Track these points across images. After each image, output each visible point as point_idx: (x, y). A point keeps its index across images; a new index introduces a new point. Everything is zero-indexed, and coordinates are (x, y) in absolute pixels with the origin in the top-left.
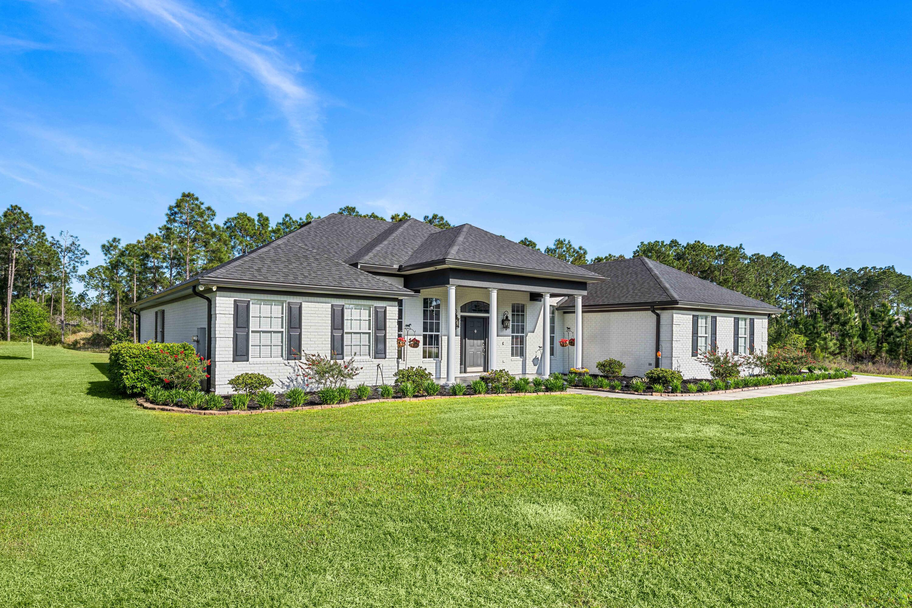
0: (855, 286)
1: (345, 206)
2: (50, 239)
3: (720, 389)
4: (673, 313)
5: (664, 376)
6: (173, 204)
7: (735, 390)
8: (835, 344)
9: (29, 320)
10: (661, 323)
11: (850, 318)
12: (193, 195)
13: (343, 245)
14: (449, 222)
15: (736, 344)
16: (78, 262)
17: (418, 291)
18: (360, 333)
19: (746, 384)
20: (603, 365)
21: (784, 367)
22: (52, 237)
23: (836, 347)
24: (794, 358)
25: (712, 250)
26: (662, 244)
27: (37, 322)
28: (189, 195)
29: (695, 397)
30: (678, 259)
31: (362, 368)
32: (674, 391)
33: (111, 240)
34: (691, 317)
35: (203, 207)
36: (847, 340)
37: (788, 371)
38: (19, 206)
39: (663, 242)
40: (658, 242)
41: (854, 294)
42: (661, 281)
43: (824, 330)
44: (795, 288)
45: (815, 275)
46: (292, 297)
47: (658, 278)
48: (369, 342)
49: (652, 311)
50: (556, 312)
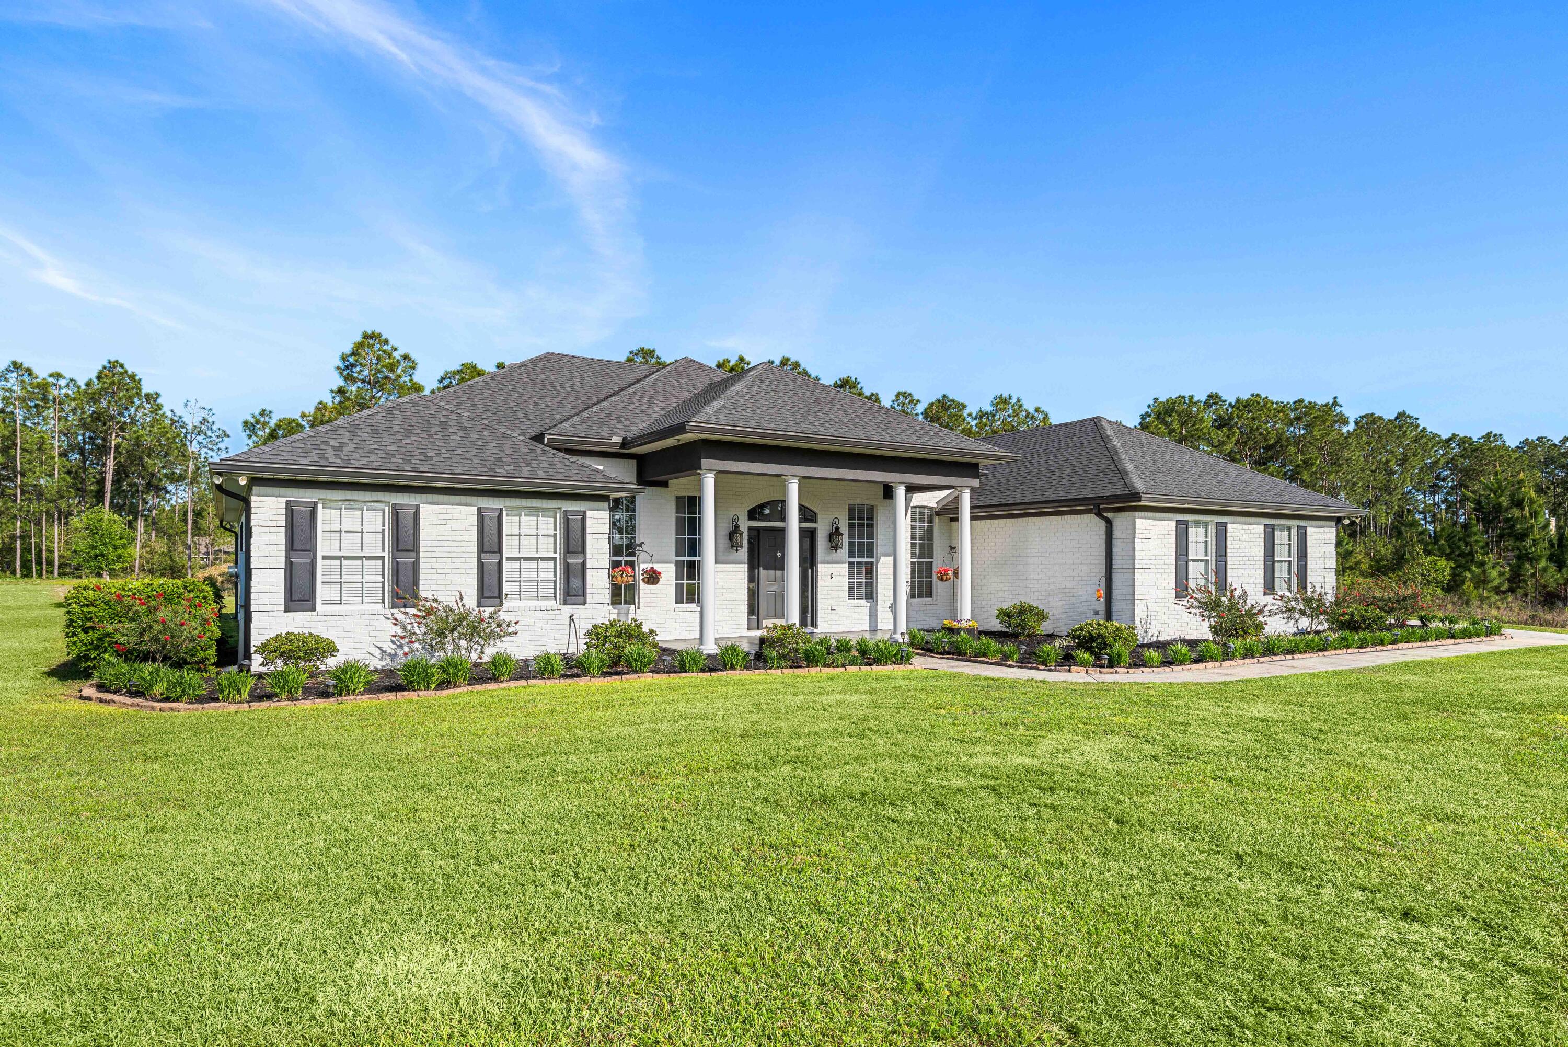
0: (1556, 468)
1: (638, 348)
2: (169, 414)
3: (1212, 658)
4: (1135, 517)
5: (1100, 635)
6: (348, 350)
7: (1242, 662)
8: (1501, 574)
9: (104, 544)
10: (1114, 537)
11: (1532, 526)
12: (380, 335)
13: (547, 405)
14: (810, 370)
15: (1269, 574)
16: (213, 450)
17: (665, 484)
18: (536, 559)
19: (1270, 650)
20: (1008, 615)
21: (1363, 617)
22: (172, 411)
23: (1503, 578)
24: (1390, 599)
25: (1282, 408)
26: (1190, 400)
27: (115, 548)
28: (372, 336)
29: (1152, 675)
30: (1219, 427)
31: (516, 623)
32: (1113, 663)
33: (257, 413)
34: (1174, 523)
35: (396, 355)
36: (1527, 566)
37: (1370, 624)
38: (121, 361)
39: (1192, 397)
40: (1184, 397)
41: (1553, 483)
42: (1120, 459)
43: (1482, 548)
44: (1440, 473)
45: (1475, 450)
46: (400, 495)
47: (1116, 453)
48: (555, 576)
49: (1097, 515)
50: (936, 519)
